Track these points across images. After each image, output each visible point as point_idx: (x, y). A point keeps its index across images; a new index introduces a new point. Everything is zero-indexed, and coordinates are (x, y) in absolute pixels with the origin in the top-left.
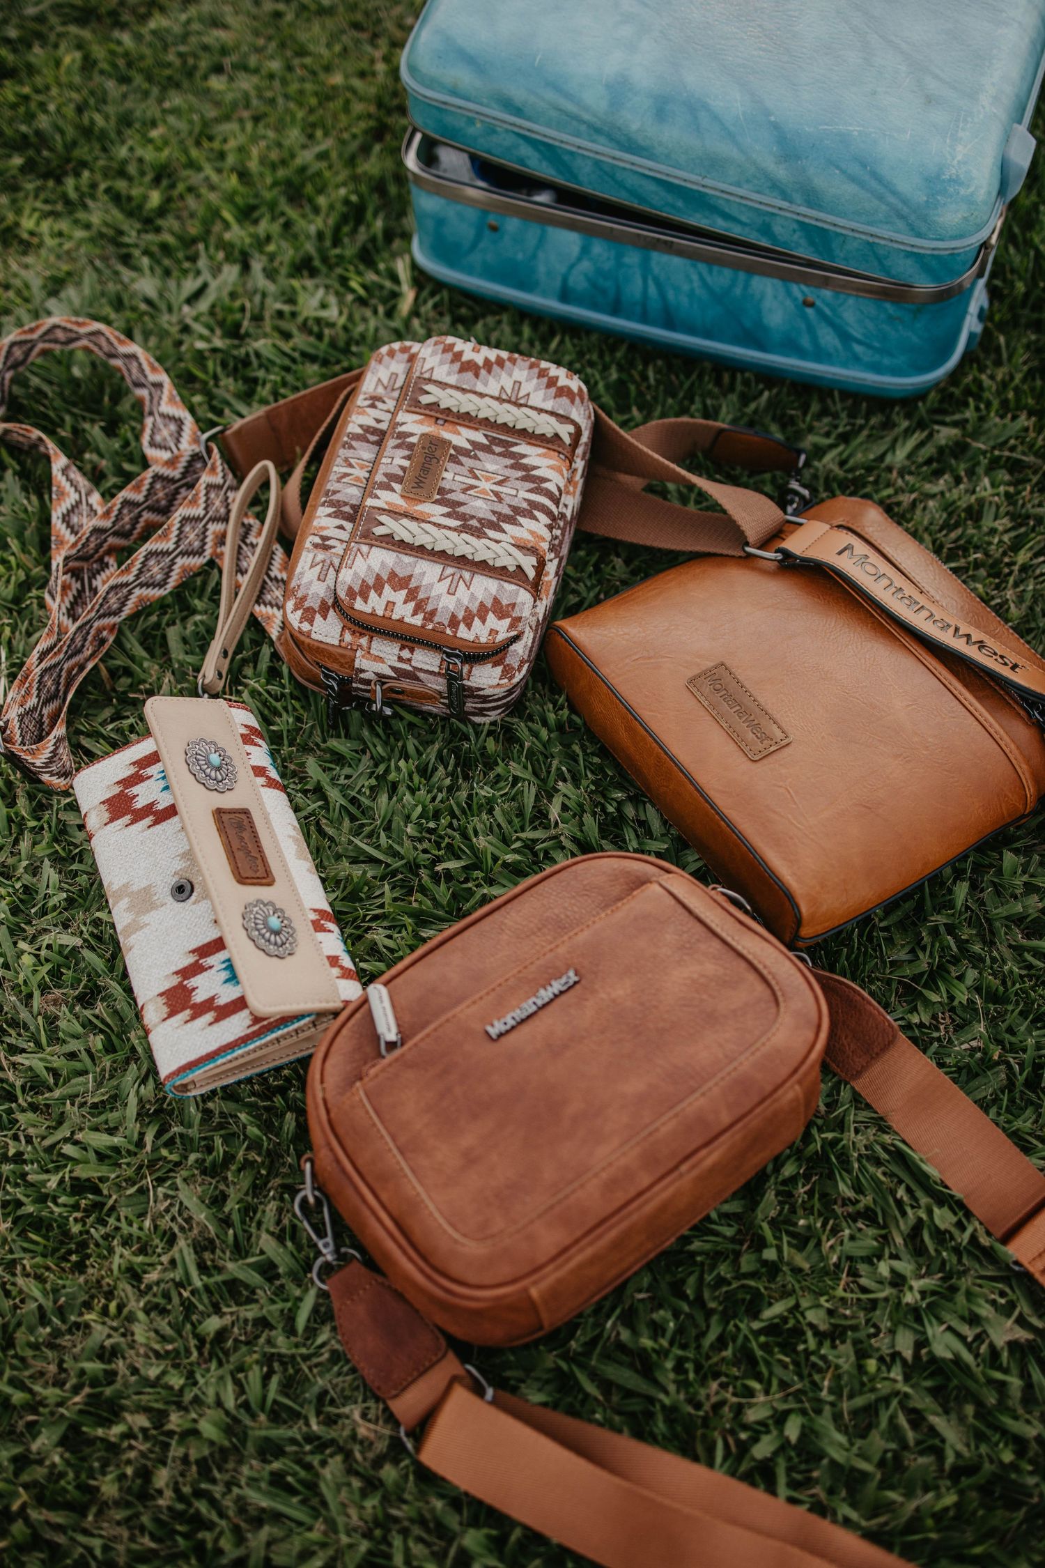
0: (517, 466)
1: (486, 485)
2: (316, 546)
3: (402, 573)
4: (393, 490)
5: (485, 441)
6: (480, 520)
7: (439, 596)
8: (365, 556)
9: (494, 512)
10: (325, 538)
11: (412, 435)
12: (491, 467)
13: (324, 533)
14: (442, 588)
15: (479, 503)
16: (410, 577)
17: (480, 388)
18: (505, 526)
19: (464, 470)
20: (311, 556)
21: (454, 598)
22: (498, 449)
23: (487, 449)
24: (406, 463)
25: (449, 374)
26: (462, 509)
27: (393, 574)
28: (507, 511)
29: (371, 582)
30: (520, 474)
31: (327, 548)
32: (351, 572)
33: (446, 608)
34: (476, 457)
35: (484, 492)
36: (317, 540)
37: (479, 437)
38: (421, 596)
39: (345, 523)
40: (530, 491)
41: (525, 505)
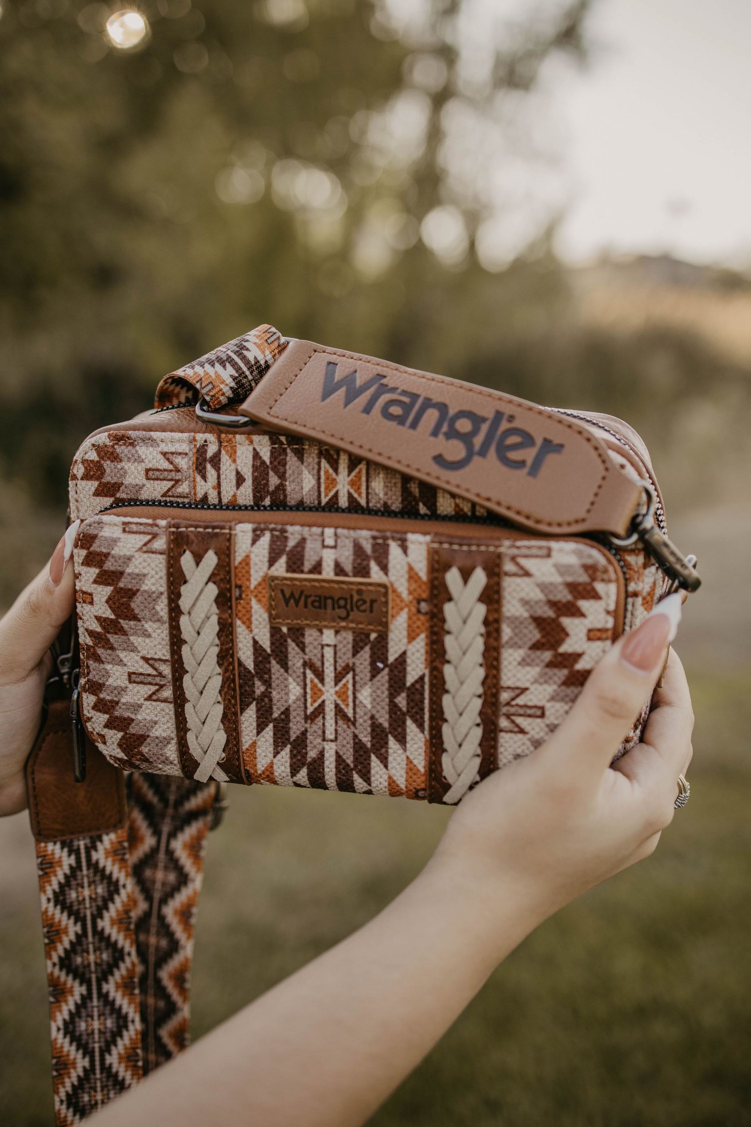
0: (379, 735)
1: (329, 693)
2: (201, 451)
3: (136, 604)
4: (272, 562)
5: (410, 680)
6: (267, 695)
7: (121, 663)
8: (145, 548)
9: (286, 712)
10: (216, 461)
11: (384, 568)
12: (365, 695)
13: (225, 458)
14: (133, 662)
15: (295, 690)
16: (135, 618)
17: (510, 658)
18: (269, 731)
19: (346, 657)
20: (184, 447)
21: (123, 682)
22: (402, 700)
23: (397, 683)
24: (328, 572)
25: (525, 603)
26: (275, 666)
27: (131, 593)
28: (295, 730)
29: (109, 565)
30: (366, 739)
31: (200, 468)
32: (117, 533)
33: (107, 674)
34: (375, 672)
35: (317, 693)
36: (212, 450)
37: (416, 668)
38: (113, 638)
39: (248, 484)
40: (339, 758)
41: (312, 754)
